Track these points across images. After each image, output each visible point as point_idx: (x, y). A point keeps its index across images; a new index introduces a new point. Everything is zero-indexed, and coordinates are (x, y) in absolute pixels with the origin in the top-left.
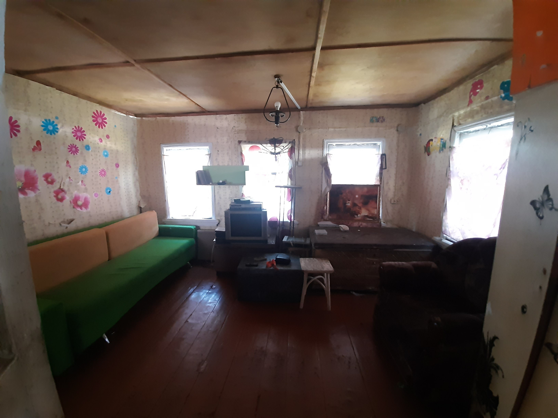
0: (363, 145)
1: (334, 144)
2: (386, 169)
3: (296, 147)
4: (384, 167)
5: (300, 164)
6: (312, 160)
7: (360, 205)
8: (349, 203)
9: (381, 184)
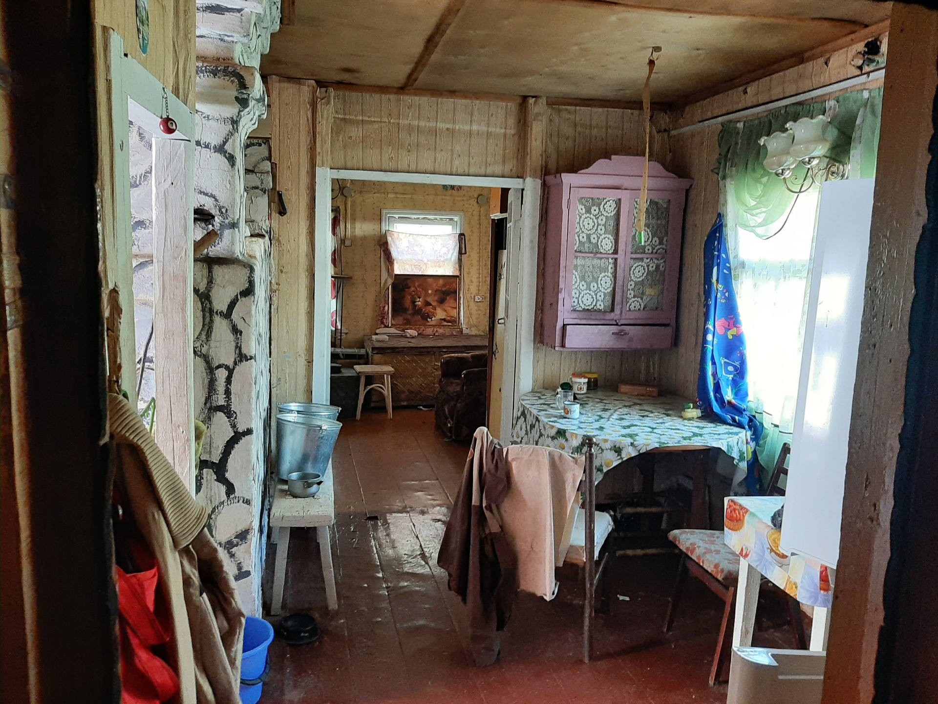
0: (436, 219)
1: (397, 216)
2: (466, 253)
3: (341, 219)
4: (463, 252)
5: (347, 243)
6: (364, 238)
7: (434, 304)
8: (419, 301)
9: (461, 274)
